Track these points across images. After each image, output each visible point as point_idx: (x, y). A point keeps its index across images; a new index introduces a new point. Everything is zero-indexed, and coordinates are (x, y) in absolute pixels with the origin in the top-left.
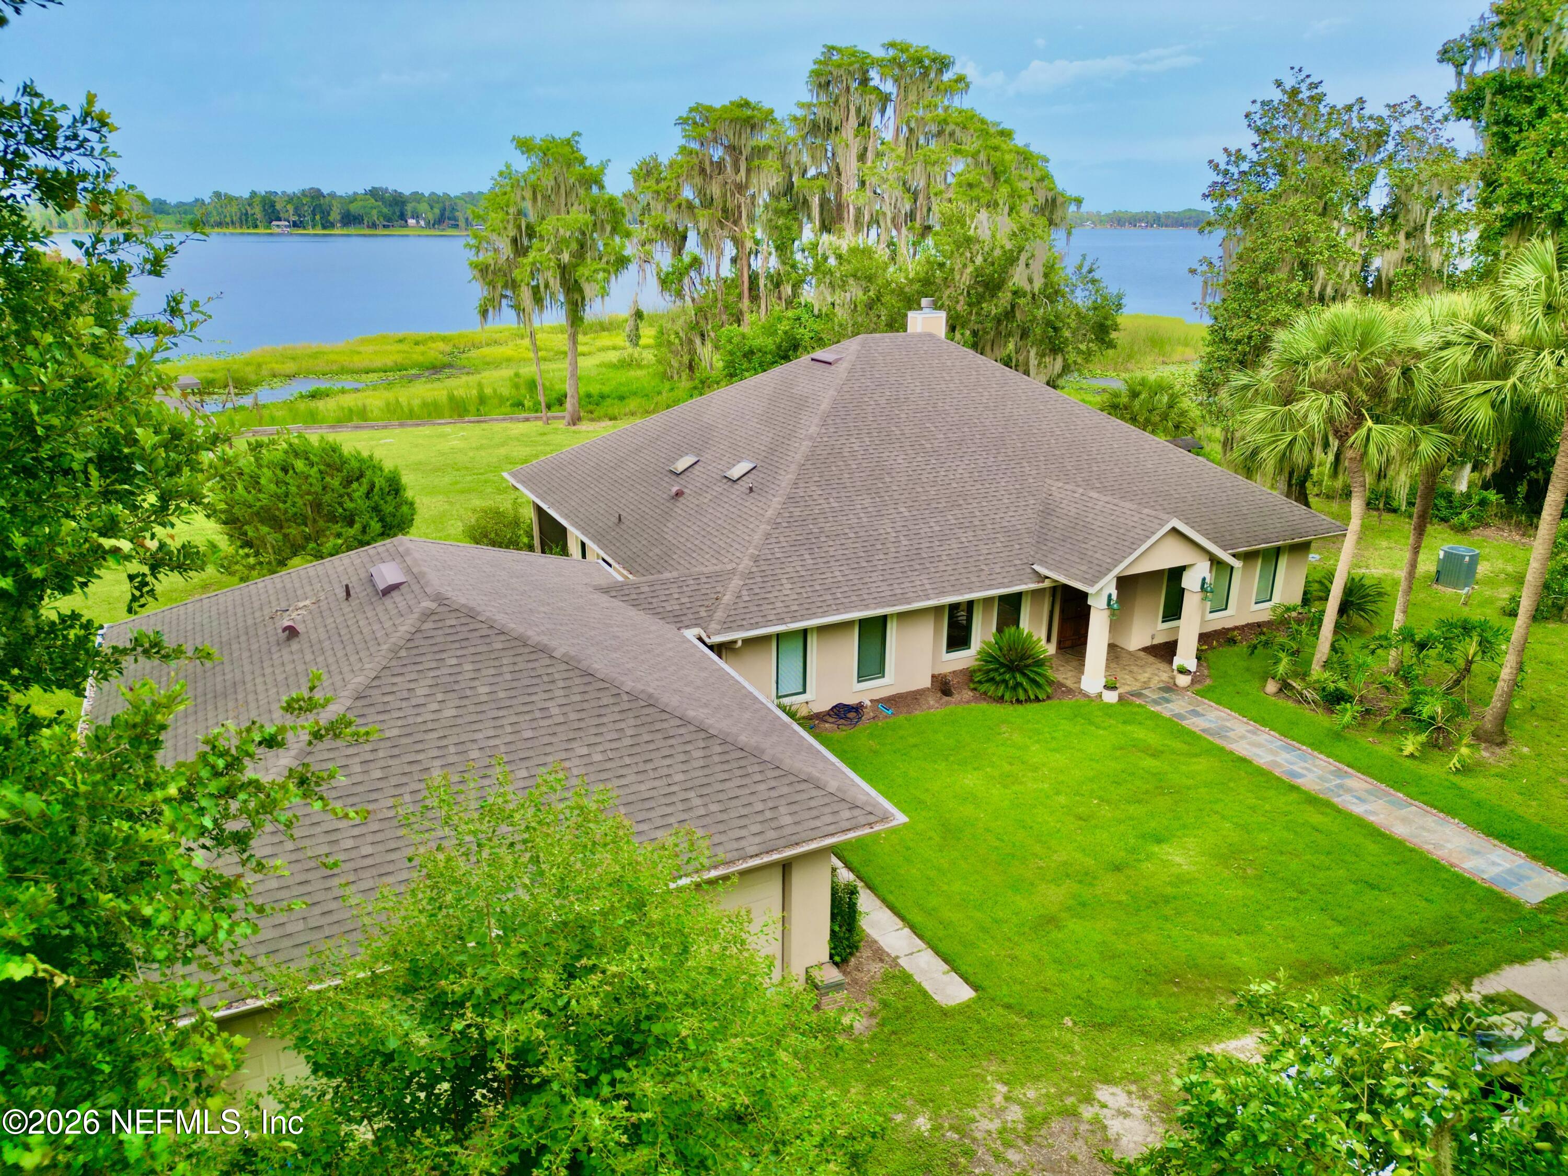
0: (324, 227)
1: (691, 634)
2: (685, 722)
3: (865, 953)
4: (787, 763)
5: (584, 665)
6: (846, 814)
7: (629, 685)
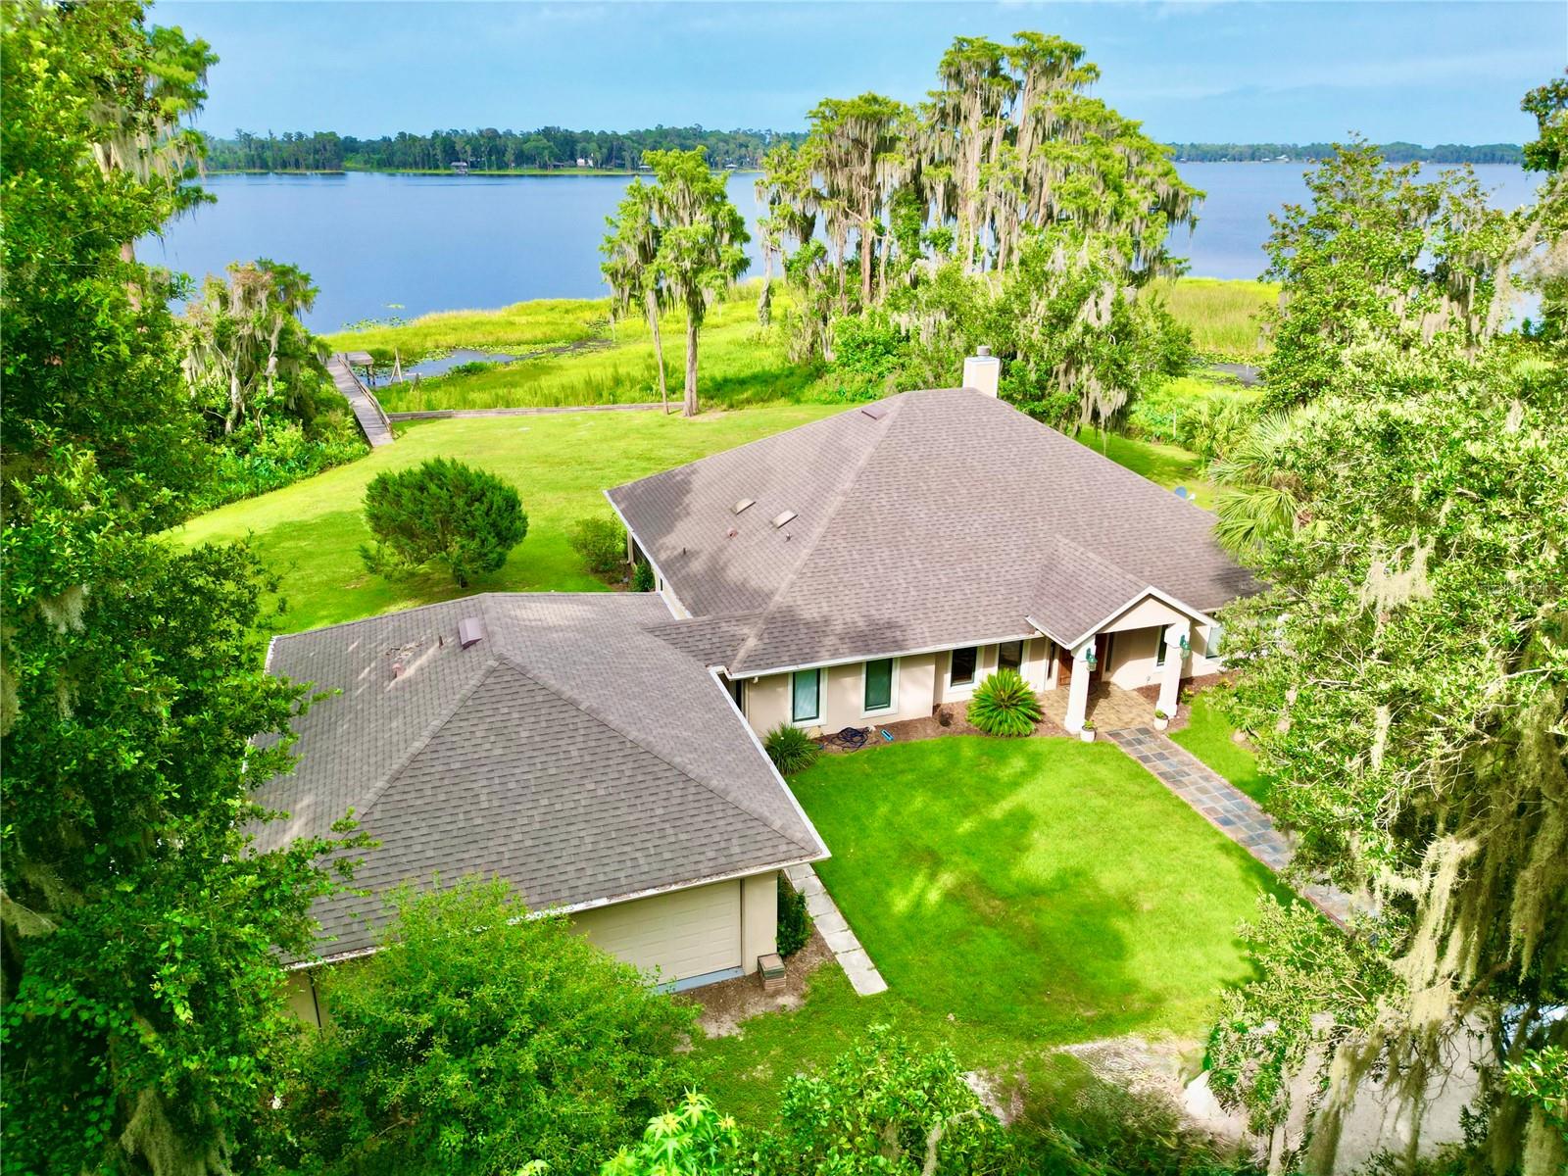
0: (499, 168)
1: (714, 671)
2: (671, 766)
3: (811, 947)
4: (745, 804)
5: (601, 717)
6: (784, 848)
7: (634, 734)
